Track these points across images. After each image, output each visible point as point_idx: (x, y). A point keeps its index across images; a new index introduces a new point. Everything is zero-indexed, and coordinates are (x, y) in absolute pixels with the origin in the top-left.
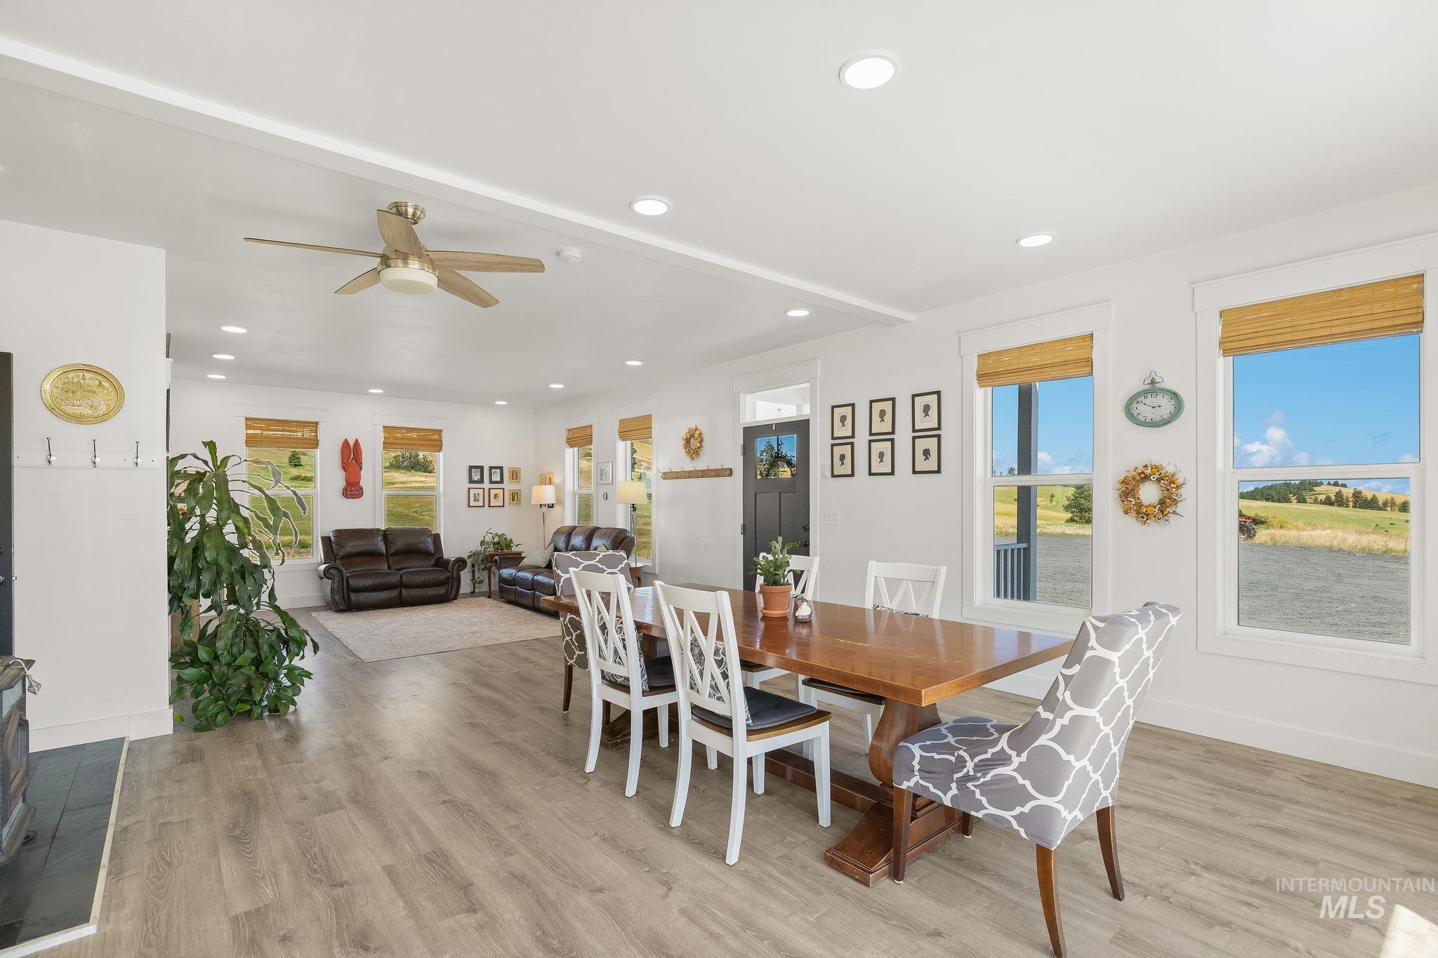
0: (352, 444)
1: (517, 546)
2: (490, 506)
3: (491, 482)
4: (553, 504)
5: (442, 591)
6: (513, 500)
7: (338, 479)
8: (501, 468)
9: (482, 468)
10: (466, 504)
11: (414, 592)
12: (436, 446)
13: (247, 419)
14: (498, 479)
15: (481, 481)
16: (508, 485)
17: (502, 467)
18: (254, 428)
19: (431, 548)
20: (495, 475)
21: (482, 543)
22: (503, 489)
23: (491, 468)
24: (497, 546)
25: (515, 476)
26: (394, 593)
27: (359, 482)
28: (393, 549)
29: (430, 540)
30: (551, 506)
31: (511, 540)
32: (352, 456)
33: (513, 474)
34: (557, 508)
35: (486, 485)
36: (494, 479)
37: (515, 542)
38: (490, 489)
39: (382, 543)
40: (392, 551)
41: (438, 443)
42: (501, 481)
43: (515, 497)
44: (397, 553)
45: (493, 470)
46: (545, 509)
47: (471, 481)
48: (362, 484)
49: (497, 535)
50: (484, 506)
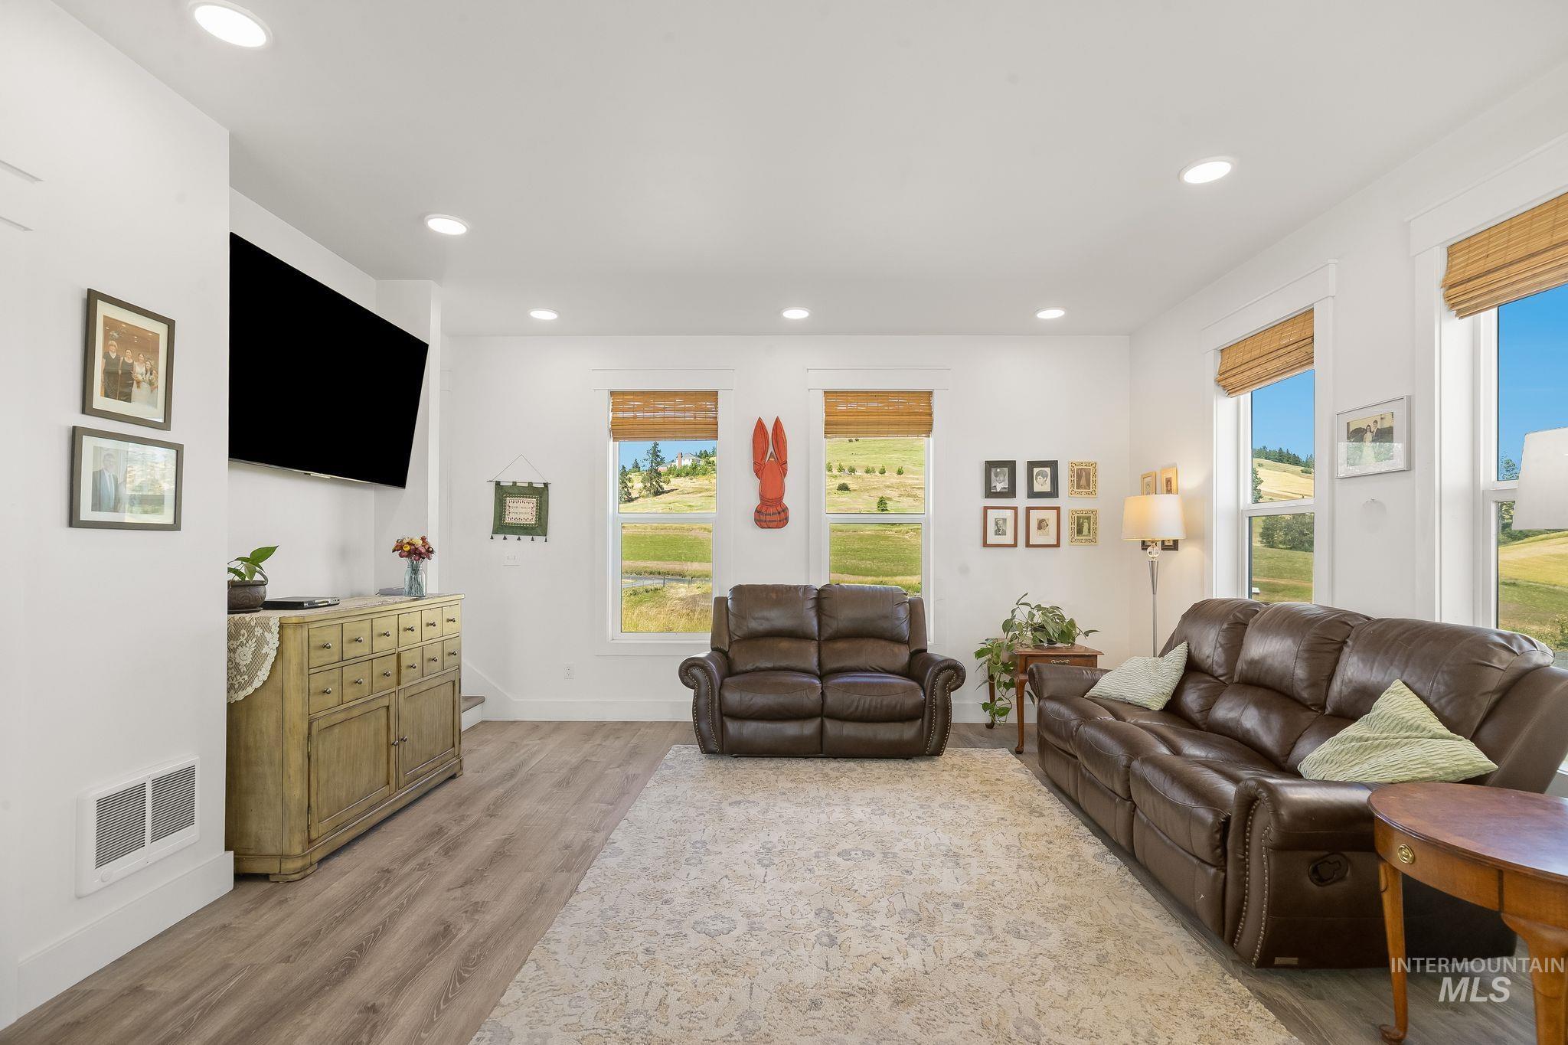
0: (769, 427)
1: (1087, 634)
2: (1028, 545)
3: (1032, 494)
4: (1176, 542)
5: (907, 732)
6: (1080, 532)
7: (747, 492)
8: (1053, 465)
9: (1011, 465)
10: (979, 541)
11: (850, 730)
12: (919, 424)
13: (612, 393)
14: (1047, 487)
15: (1011, 492)
16: (1069, 501)
17: (1056, 462)
18: (623, 410)
19: (904, 629)
20: (1040, 479)
21: (1007, 626)
22: (1058, 509)
23: (1032, 465)
24: (1038, 634)
25: (1083, 482)
26: (809, 728)
27: (781, 498)
28: (833, 626)
29: (903, 613)
30: (1175, 546)
31: (1072, 623)
32: (771, 449)
33: (1079, 477)
34: (1188, 552)
35: (1021, 500)
36: (1037, 488)
37: (1082, 625)
38: (1028, 509)
39: (812, 614)
40: (828, 632)
41: (925, 418)
42: (1054, 493)
43: (1083, 525)
44: (838, 636)
45: (1036, 470)
46: (1155, 552)
47: (990, 493)
48: (786, 501)
49: (1039, 607)
50: (1015, 545)
